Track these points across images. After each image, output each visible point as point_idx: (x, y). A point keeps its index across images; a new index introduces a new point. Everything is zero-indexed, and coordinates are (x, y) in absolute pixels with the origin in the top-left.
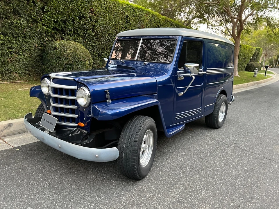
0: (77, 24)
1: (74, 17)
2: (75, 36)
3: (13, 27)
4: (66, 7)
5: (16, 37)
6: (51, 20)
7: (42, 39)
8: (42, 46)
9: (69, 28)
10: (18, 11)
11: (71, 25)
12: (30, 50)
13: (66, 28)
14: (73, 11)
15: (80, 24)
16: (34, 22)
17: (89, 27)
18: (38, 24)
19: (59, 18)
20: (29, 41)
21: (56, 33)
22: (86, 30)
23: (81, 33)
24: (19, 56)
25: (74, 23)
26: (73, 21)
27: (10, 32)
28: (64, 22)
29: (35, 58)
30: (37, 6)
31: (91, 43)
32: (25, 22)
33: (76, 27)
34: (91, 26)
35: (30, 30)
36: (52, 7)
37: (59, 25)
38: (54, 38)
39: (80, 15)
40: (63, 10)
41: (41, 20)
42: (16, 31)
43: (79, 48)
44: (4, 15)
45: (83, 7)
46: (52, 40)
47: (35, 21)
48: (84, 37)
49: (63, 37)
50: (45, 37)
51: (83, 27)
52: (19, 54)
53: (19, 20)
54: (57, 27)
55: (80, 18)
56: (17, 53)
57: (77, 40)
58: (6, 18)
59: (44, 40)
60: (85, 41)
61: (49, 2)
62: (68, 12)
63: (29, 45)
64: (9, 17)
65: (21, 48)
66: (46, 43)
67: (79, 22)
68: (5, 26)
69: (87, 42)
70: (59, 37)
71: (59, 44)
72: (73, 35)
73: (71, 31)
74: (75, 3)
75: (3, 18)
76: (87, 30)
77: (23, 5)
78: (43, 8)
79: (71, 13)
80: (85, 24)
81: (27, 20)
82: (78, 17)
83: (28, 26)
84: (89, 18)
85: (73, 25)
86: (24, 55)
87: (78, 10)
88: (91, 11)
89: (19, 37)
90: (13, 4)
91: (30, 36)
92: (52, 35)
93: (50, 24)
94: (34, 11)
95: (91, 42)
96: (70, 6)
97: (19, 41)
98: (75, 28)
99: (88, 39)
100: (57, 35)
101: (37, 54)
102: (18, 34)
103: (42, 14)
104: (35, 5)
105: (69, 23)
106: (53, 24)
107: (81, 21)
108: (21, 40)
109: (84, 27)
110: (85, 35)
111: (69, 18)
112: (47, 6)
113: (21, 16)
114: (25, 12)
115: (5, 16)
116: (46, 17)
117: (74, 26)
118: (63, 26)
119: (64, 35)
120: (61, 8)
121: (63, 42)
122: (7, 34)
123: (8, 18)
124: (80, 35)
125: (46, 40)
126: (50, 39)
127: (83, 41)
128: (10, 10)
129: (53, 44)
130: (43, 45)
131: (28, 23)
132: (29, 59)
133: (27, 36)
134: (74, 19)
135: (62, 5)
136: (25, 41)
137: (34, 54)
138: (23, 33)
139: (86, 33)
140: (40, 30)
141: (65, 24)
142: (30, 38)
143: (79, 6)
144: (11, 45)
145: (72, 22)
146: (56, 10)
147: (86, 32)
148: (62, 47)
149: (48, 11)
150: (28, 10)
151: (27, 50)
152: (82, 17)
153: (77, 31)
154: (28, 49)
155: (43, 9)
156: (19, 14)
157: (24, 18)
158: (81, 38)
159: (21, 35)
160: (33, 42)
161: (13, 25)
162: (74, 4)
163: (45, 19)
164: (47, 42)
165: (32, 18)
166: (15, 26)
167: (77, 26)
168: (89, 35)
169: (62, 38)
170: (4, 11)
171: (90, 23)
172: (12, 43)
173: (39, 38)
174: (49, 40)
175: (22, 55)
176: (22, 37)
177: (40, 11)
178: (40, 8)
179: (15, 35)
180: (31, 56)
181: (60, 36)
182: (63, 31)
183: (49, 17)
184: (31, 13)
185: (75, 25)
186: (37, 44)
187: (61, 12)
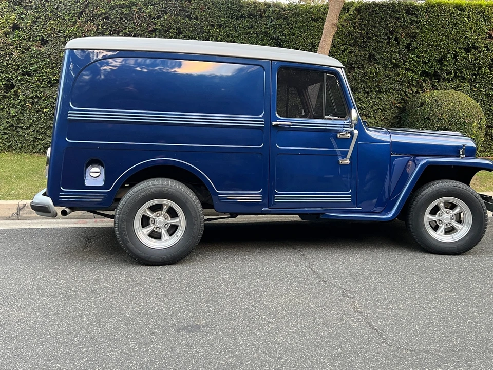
0: (462, 61)
1: (457, 50)
2: (457, 81)
3: (366, 78)
4: (444, 37)
5: (368, 93)
6: (419, 61)
7: (403, 91)
8: (401, 103)
9: (447, 70)
10: (374, 56)
11: (450, 65)
12: (384, 110)
13: (441, 70)
14: (456, 41)
15: (468, 60)
16: (393, 67)
17: (484, 64)
18: (399, 70)
19: (431, 56)
20: (384, 96)
21: (425, 81)
22: (477, 69)
23: (468, 75)
24: (369, 120)
25: (456, 60)
26: (455, 57)
27: (361, 87)
28: (440, 61)
29: (390, 122)
30: (401, 43)
31: (486, 91)
32: (382, 70)
33: (460, 67)
34: (487, 61)
35: (387, 80)
36: (422, 41)
37: (430, 67)
38: (421, 87)
39: (468, 45)
40: (440, 42)
41: (404, 64)
42: (369, 84)
43: (463, 101)
44: (357, 64)
45: (474, 32)
46: (417, 92)
47: (396, 66)
48: (472, 82)
49: (436, 84)
50: (408, 87)
51: (471, 65)
52: (369, 117)
53: (375, 67)
54: (428, 70)
55: (468, 50)
56: (366, 116)
57: (461, 87)
58: (358, 67)
59: (405, 92)
60: (475, 88)
61: (419, 34)
62: (448, 44)
63: (383, 102)
64: (362, 65)
65: (372, 107)
66: (408, 97)
67: (465, 58)
68: (356, 79)
69: (479, 88)
70: (429, 86)
71: (429, 98)
72: (452, 80)
73: (451, 73)
74: (461, 27)
75: (354, 68)
76: (480, 68)
77: (382, 47)
78: (410, 44)
79: (452, 44)
80: (476, 59)
81: (385, 67)
82: (464, 49)
83: (385, 75)
84: (485, 47)
85: (454, 64)
86: (375, 118)
87: (466, 37)
88: (490, 34)
89: (372, 91)
90: (368, 48)
91: (386, 89)
92: (418, 83)
93: (417, 67)
94: (396, 52)
95: (486, 88)
96: (451, 33)
97: (371, 97)
98: (457, 69)
99: (481, 84)
100: (425, 83)
101: (393, 115)
102: (370, 88)
103: (407, 55)
104: (398, 43)
105: (447, 61)
106: (422, 67)
107: (468, 55)
108: (374, 96)
109: (474, 65)
110: (476, 78)
111: (449, 53)
112: (415, 41)
113: (377, 63)
114: (383, 55)
115: (357, 66)
116: (412, 58)
117: (456, 65)
118: (437, 68)
119: (438, 82)
120: (436, 40)
121: (436, 93)
122: (357, 89)
123: (361, 67)
124: (466, 79)
125: (409, 93)
126: (415, 90)
127: (471, 89)
128: (365, 55)
129: (419, 98)
130: (403, 100)
131: (385, 70)
132: (381, 123)
133: (382, 89)
134: (457, 53)
135: (439, 35)
136: (379, 97)
137: (389, 115)
138: (378, 86)
139: (478, 74)
140: (401, 79)
141: (441, 64)
142: (386, 91)
143: (467, 32)
144: (361, 104)
145: (453, 58)
146: (428, 45)
147: (477, 71)
148: (434, 101)
149: (416, 48)
150: (388, 52)
151: (380, 109)
152: (471, 48)
153: (461, 73)
154: (382, 109)
155: (408, 47)
156: (376, 59)
157: (381, 64)
158: (467, 84)
159: (375, 89)
160: (390, 98)
161: (366, 75)
162: (459, 29)
163: (410, 61)
164: (410, 96)
165: (392, 63)
166: (369, 77)
167: (461, 64)
168: (482, 77)
169: (434, 87)
170: (357, 59)
171: (486, 56)
172: (363, 101)
173: (398, 91)
174: (413, 92)
175: (373, 118)
176: (375, 92)
177: (404, 51)
178: (405, 46)
179: (367, 90)
180: (385, 118)
181: (431, 84)
182: (437, 76)
183: (417, 57)
184: (391, 55)
185: (458, 62)
186: (395, 99)
187: (436, 46)
